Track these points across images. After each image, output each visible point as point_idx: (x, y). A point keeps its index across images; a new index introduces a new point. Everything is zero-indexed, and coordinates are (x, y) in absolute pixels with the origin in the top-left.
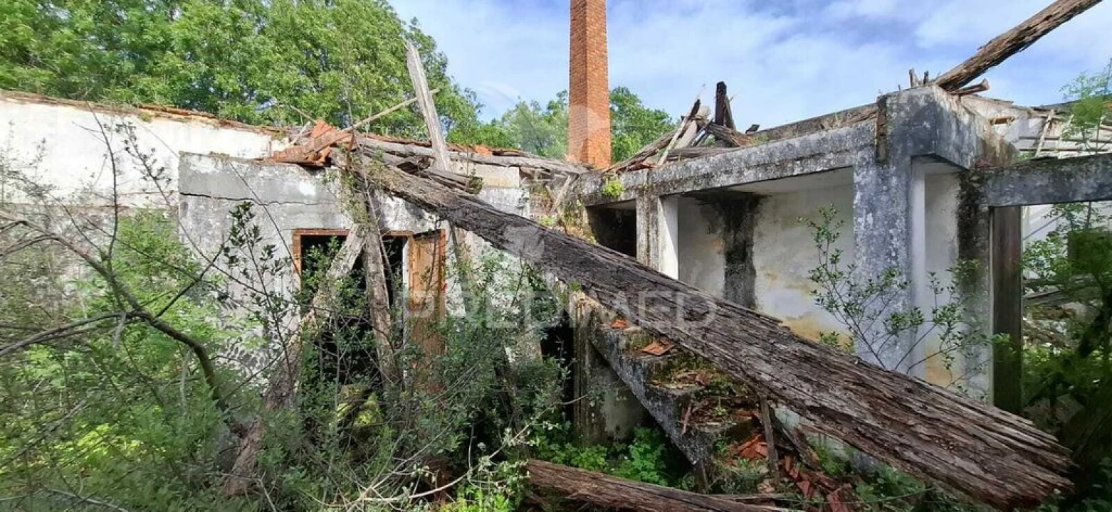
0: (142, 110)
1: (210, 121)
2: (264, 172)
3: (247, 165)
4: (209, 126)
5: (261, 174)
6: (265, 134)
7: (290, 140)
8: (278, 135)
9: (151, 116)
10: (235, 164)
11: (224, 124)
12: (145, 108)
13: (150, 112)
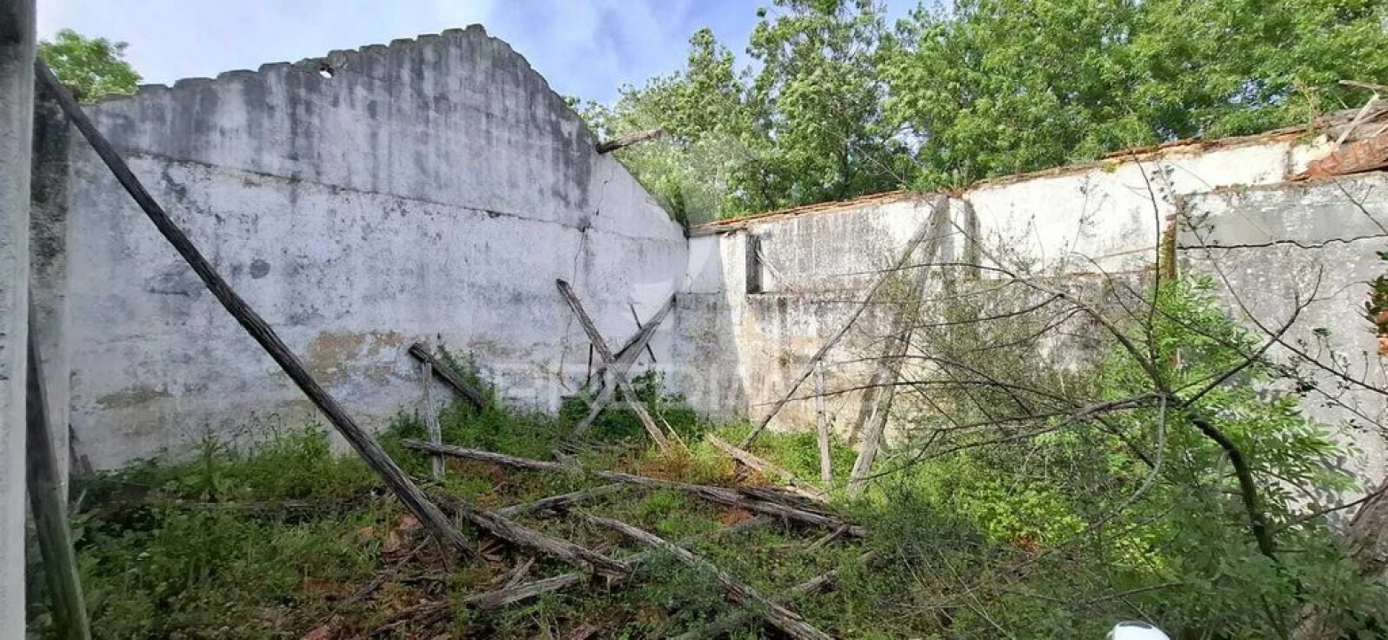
0: (1106, 160)
1: (1188, 148)
2: (1315, 196)
3: (1280, 193)
4: (1187, 155)
5: (1306, 201)
6: (1278, 141)
7: (1330, 138)
8: (1302, 135)
9: (1115, 165)
10: (1258, 196)
11: (1209, 146)
12: (1109, 157)
13: (1114, 160)
